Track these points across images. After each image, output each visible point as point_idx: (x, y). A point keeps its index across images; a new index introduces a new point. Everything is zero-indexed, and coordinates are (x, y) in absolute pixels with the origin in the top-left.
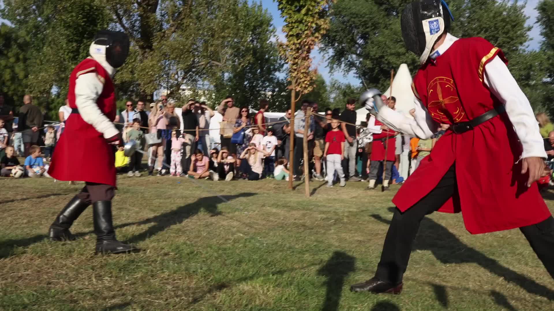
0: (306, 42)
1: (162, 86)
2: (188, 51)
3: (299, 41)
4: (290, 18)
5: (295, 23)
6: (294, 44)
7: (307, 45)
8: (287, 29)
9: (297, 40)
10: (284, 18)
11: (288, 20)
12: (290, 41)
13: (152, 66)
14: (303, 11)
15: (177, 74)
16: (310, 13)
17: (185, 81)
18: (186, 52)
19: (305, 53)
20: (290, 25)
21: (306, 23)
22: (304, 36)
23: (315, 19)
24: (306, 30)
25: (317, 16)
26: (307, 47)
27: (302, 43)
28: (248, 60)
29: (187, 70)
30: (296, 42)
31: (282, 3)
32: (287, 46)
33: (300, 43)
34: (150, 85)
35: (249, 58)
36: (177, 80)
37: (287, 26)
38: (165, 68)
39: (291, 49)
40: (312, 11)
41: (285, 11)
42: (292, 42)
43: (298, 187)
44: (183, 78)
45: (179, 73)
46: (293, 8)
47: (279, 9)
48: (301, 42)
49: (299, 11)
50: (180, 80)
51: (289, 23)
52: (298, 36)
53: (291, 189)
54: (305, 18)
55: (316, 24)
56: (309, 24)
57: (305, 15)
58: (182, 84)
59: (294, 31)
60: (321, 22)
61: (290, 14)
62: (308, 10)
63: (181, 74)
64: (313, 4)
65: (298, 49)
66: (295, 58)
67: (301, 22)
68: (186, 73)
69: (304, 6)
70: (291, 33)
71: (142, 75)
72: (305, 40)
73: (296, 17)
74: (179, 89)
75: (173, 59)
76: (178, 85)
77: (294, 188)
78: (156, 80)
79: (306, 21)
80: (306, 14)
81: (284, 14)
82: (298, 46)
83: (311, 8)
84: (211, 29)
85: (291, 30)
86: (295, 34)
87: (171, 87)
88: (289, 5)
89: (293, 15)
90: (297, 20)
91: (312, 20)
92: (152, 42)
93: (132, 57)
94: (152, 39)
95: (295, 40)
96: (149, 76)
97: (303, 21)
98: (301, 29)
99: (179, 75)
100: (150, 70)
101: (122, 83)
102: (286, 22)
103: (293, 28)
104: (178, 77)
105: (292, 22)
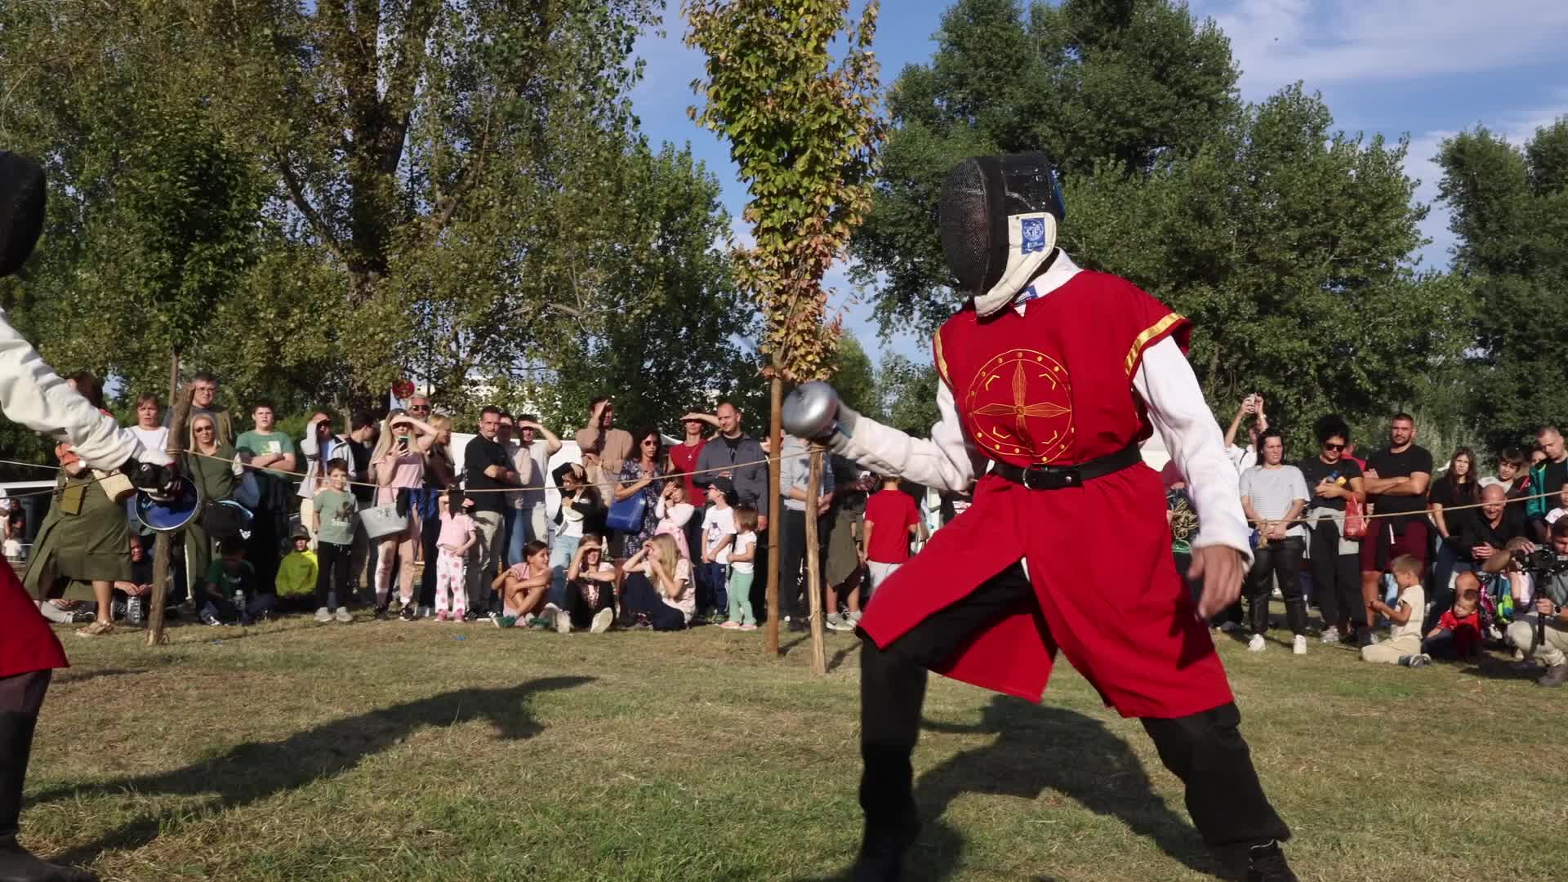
0: (809, 246)
1: (412, 372)
2: (483, 275)
3: (790, 245)
4: (764, 181)
5: (777, 196)
6: (776, 253)
7: (812, 255)
8: (756, 213)
9: (785, 243)
10: (750, 182)
11: (759, 188)
12: (765, 246)
13: (387, 317)
14: (801, 164)
15: (456, 339)
16: (820, 169)
17: (477, 359)
18: (480, 277)
19: (808, 276)
20: (765, 202)
21: (809, 196)
22: (802, 232)
23: (833, 185)
24: (807, 215)
25: (837, 177)
26: (812, 261)
27: (798, 252)
28: (652, 300)
29: (484, 330)
30: (781, 247)
31: (743, 143)
32: (757, 258)
33: (791, 252)
34: (381, 369)
35: (654, 295)
36: (455, 356)
37: (757, 205)
38: (421, 323)
39: (770, 267)
40: (823, 164)
41: (751, 164)
42: (769, 248)
43: (792, 649)
44: (474, 351)
45: (462, 336)
46: (772, 155)
47: (734, 159)
48: (795, 246)
49: (789, 163)
50: (463, 355)
51: (762, 196)
52: (787, 231)
53: (775, 653)
54: (805, 182)
55: (837, 199)
56: (817, 199)
57: (803, 174)
58: (470, 365)
59: (777, 218)
60: (849, 193)
61: (763, 171)
62: (814, 160)
63: (467, 338)
64: (827, 144)
65: (788, 267)
66: (779, 292)
67: (794, 193)
68: (480, 336)
69: (802, 151)
70: (767, 223)
71: (356, 343)
72: (805, 243)
73: (780, 179)
74: (460, 381)
75: (444, 298)
76: (459, 370)
77: (782, 652)
78: (397, 355)
79: (808, 190)
80: (809, 172)
81: (749, 172)
82: (786, 258)
83: (822, 156)
84: (547, 217)
85: (767, 215)
86: (778, 226)
87: (440, 374)
88: (761, 146)
89: (772, 175)
90: (785, 187)
91: (824, 189)
92: (384, 250)
93: (329, 294)
94: (385, 244)
95: (780, 242)
96: (378, 346)
97: (801, 191)
98: (795, 213)
99: (461, 340)
100: (379, 329)
101: (301, 365)
102: (755, 194)
103: (773, 211)
104: (459, 347)
105: (771, 194)
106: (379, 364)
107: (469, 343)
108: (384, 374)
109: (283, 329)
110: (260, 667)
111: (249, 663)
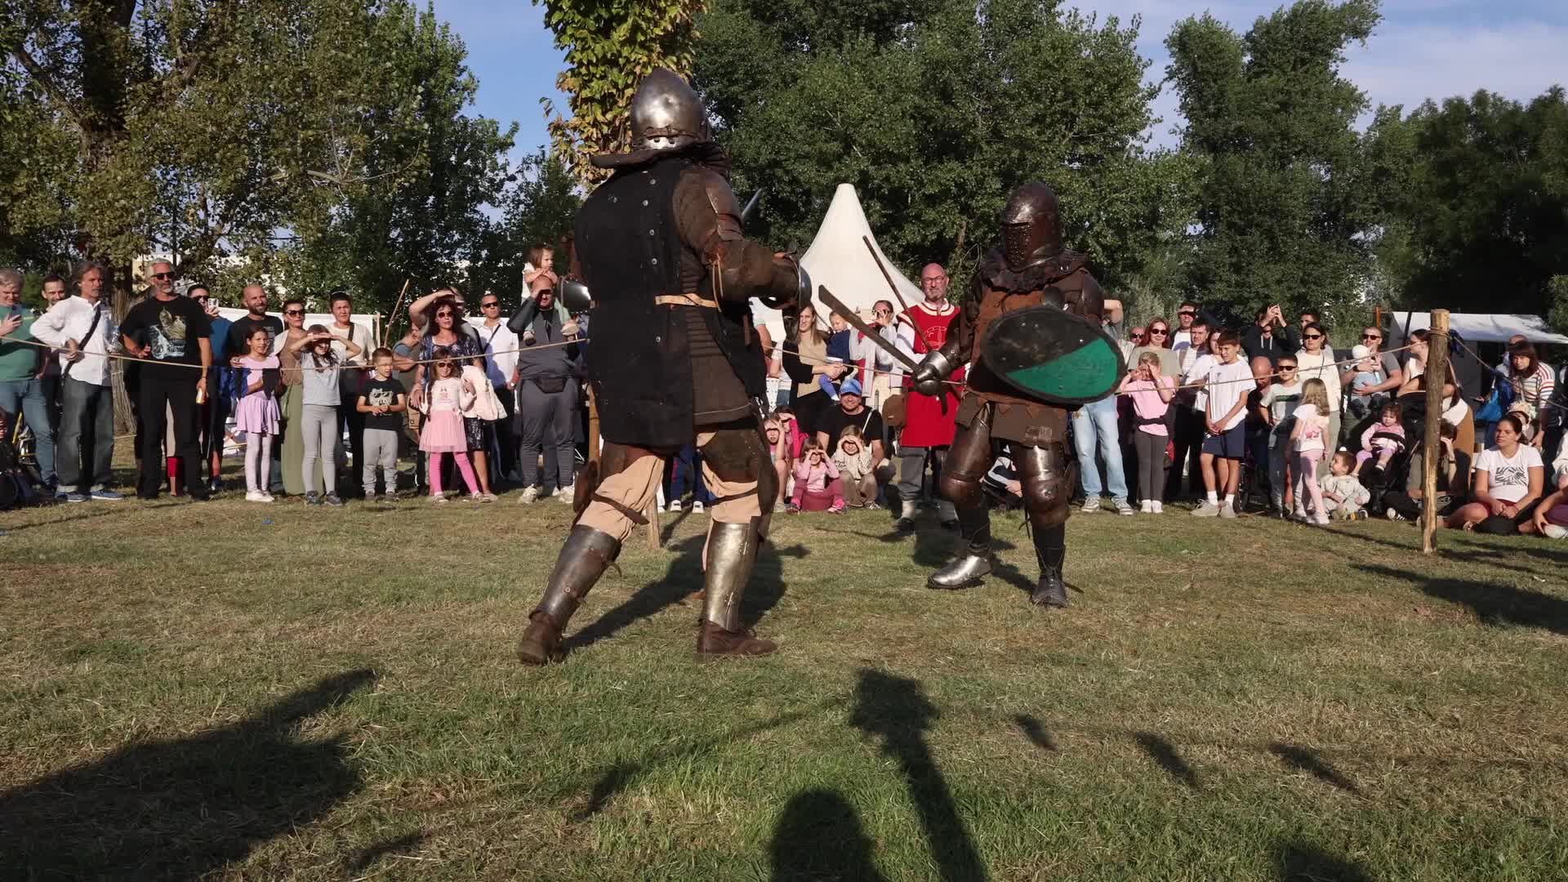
1: (158, 242)
2: (234, 139)
3: (609, 116)
4: (583, 50)
5: (596, 65)
6: (596, 124)
8: (572, 82)
9: (604, 114)
10: (566, 51)
11: (578, 56)
12: (583, 117)
13: (127, 182)
14: (621, 32)
15: (204, 207)
16: (641, 38)
17: (227, 227)
18: (229, 142)
20: (583, 70)
21: (629, 67)
22: (622, 103)
23: (654, 55)
24: (627, 86)
25: (657, 48)
27: (617, 123)
28: (416, 168)
29: (235, 196)
30: (600, 118)
31: (561, 9)
32: (575, 129)
33: (609, 124)
34: (123, 238)
35: (418, 163)
36: (204, 224)
37: (575, 73)
38: (164, 189)
39: (588, 139)
40: (644, 33)
41: (569, 31)
42: (589, 119)
44: (224, 218)
45: (210, 202)
46: (591, 23)
47: (548, 25)
48: (615, 117)
49: (605, 31)
50: (212, 224)
51: (581, 65)
52: (607, 102)
54: (625, 52)
56: (638, 70)
57: (623, 44)
58: (220, 235)
59: (596, 89)
61: (583, 39)
62: (636, 28)
63: (215, 206)
64: (648, 13)
65: (606, 139)
67: (612, 62)
68: (230, 205)
69: (622, 20)
70: (585, 93)
71: (93, 210)
73: (599, 48)
74: (209, 250)
75: (190, 162)
76: (208, 240)
78: (138, 224)
79: (628, 60)
80: (630, 41)
81: (566, 40)
82: (606, 130)
83: (644, 25)
84: (302, 76)
85: (585, 85)
86: (598, 96)
87: (185, 245)
88: (580, 13)
89: (590, 43)
90: (605, 56)
91: (645, 59)
92: (121, 110)
93: (60, 156)
94: (121, 104)
95: (599, 112)
96: (119, 213)
97: (621, 61)
98: (615, 85)
99: (209, 208)
100: (119, 195)
101: (32, 231)
102: (573, 63)
103: (591, 81)
104: (207, 215)
105: (590, 62)
106: (121, 232)
107: (218, 210)
108: (126, 244)
109: (10, 194)
110: (66, 558)
111: (53, 555)
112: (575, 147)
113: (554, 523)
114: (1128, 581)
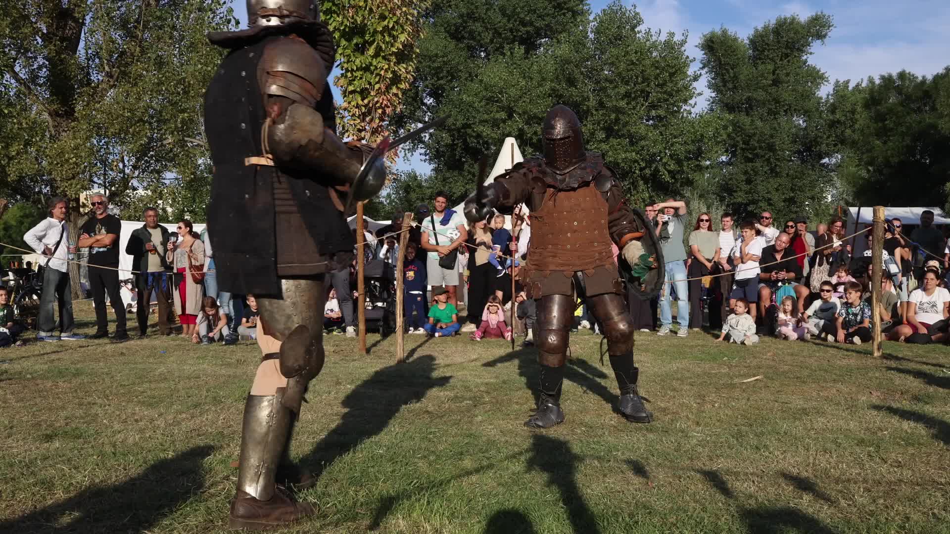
0: (377, 102)
1: (95, 182)
2: (141, 120)
3: (366, 101)
4: (348, 62)
5: (357, 71)
6: (358, 106)
7: (379, 108)
8: (342, 81)
9: (362, 100)
11: (346, 66)
12: (350, 102)
13: (77, 148)
14: (371, 51)
15: (123, 161)
16: (382, 54)
17: (137, 173)
18: (138, 122)
19: (377, 121)
20: (349, 75)
21: (377, 71)
22: (372, 93)
23: (392, 63)
24: (376, 83)
25: (393, 59)
26: (380, 111)
27: (371, 105)
29: (142, 153)
30: (360, 102)
32: (345, 109)
33: (365, 106)
34: (74, 182)
36: (123, 171)
37: (344, 76)
38: (99, 151)
39: (354, 115)
40: (384, 52)
42: (353, 103)
43: (374, 349)
44: (135, 167)
45: (126, 159)
46: (353, 45)
48: (369, 102)
49: (363, 51)
50: (127, 171)
51: (347, 70)
52: (364, 93)
53: (364, 352)
54: (374, 62)
55: (394, 72)
56: (382, 73)
57: (373, 57)
58: (132, 178)
59: (357, 85)
60: (402, 69)
61: (348, 56)
62: (379, 50)
63: (129, 160)
64: (387, 39)
65: (364, 115)
66: (360, 131)
67: (366, 69)
68: (138, 160)
69: (371, 44)
70: (351, 88)
71: (57, 164)
72: (376, 99)
73: (358, 61)
74: (126, 187)
75: (114, 135)
76: (125, 182)
77: (368, 351)
78: (84, 172)
79: (376, 68)
80: (376, 55)
82: (363, 110)
83: (383, 46)
84: (182, 81)
85: (350, 83)
86: (358, 89)
87: (112, 184)
88: (346, 40)
89: (353, 58)
90: (361, 66)
91: (387, 66)
92: (73, 104)
93: (36, 133)
94: (73, 100)
95: (359, 99)
96: (72, 166)
97: (372, 68)
98: (370, 84)
99: (126, 162)
100: (72, 156)
101: (21, 179)
102: (342, 70)
103: (354, 80)
104: (124, 166)
105: (352, 70)
106: (73, 178)
107: (131, 163)
108: (77, 185)
109: (8, 156)
110: (44, 377)
111: (35, 375)
112: (345, 120)
113: (338, 349)
114: (691, 378)
